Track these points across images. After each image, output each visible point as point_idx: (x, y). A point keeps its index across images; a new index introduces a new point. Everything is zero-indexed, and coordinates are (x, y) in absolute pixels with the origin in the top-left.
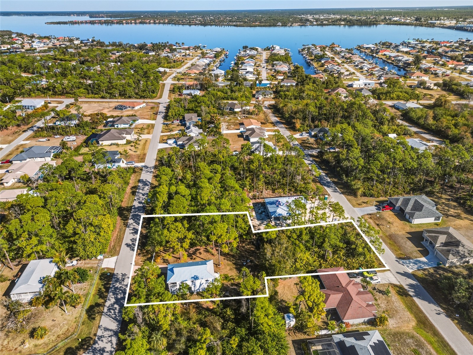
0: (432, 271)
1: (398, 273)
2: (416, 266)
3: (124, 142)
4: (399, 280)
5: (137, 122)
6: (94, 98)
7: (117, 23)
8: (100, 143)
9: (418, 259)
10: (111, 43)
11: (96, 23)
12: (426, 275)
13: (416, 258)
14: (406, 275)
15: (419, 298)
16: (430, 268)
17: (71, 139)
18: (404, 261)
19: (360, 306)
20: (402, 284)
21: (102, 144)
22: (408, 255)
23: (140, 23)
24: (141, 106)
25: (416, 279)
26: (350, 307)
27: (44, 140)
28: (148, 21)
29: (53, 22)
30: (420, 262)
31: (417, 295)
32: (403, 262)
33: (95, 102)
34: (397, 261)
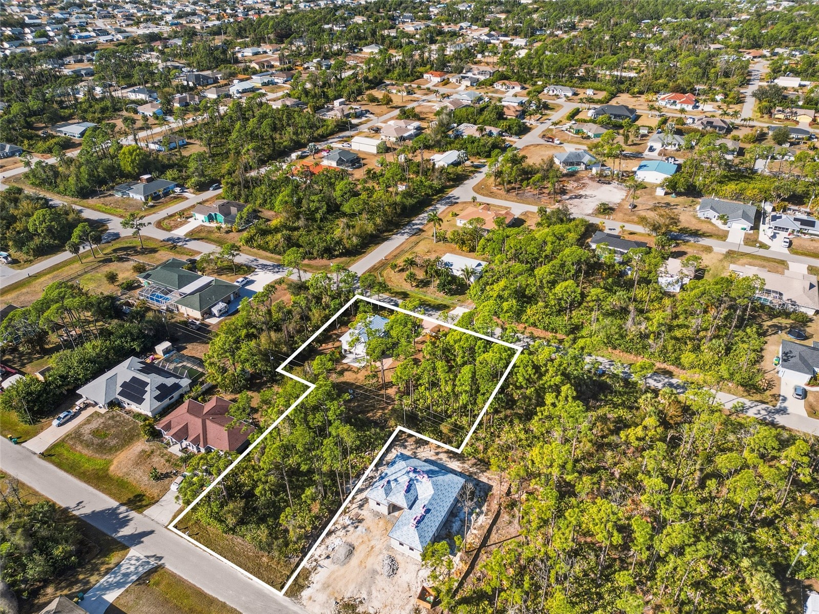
0: (93, 579)
1: (152, 532)
2: (123, 570)
4: (146, 519)
12: (103, 563)
13: (127, 591)
14: (136, 539)
15: (109, 509)
16: (97, 581)
18: (147, 568)
20: (140, 515)
22: (142, 586)
25: (119, 543)
30: (119, 585)
31: (113, 512)
32: (148, 563)
34: (160, 558)
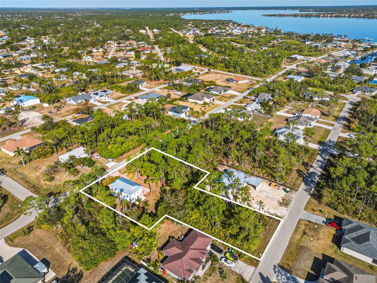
1: (261, 274)
2: (285, 281)
3: (202, 102)
4: (252, 279)
5: (227, 92)
6: (224, 71)
7: (315, 16)
8: (188, 99)
9: (296, 277)
10: (286, 32)
11: (298, 16)
17: (178, 94)
18: (281, 271)
19: (182, 266)
21: (189, 101)
22: (292, 270)
23: (336, 17)
24: (245, 81)
26: (174, 262)
27: (166, 91)
28: (343, 15)
29: (267, 15)
30: (294, 280)
32: (278, 271)
33: (221, 73)
34: (275, 266)
